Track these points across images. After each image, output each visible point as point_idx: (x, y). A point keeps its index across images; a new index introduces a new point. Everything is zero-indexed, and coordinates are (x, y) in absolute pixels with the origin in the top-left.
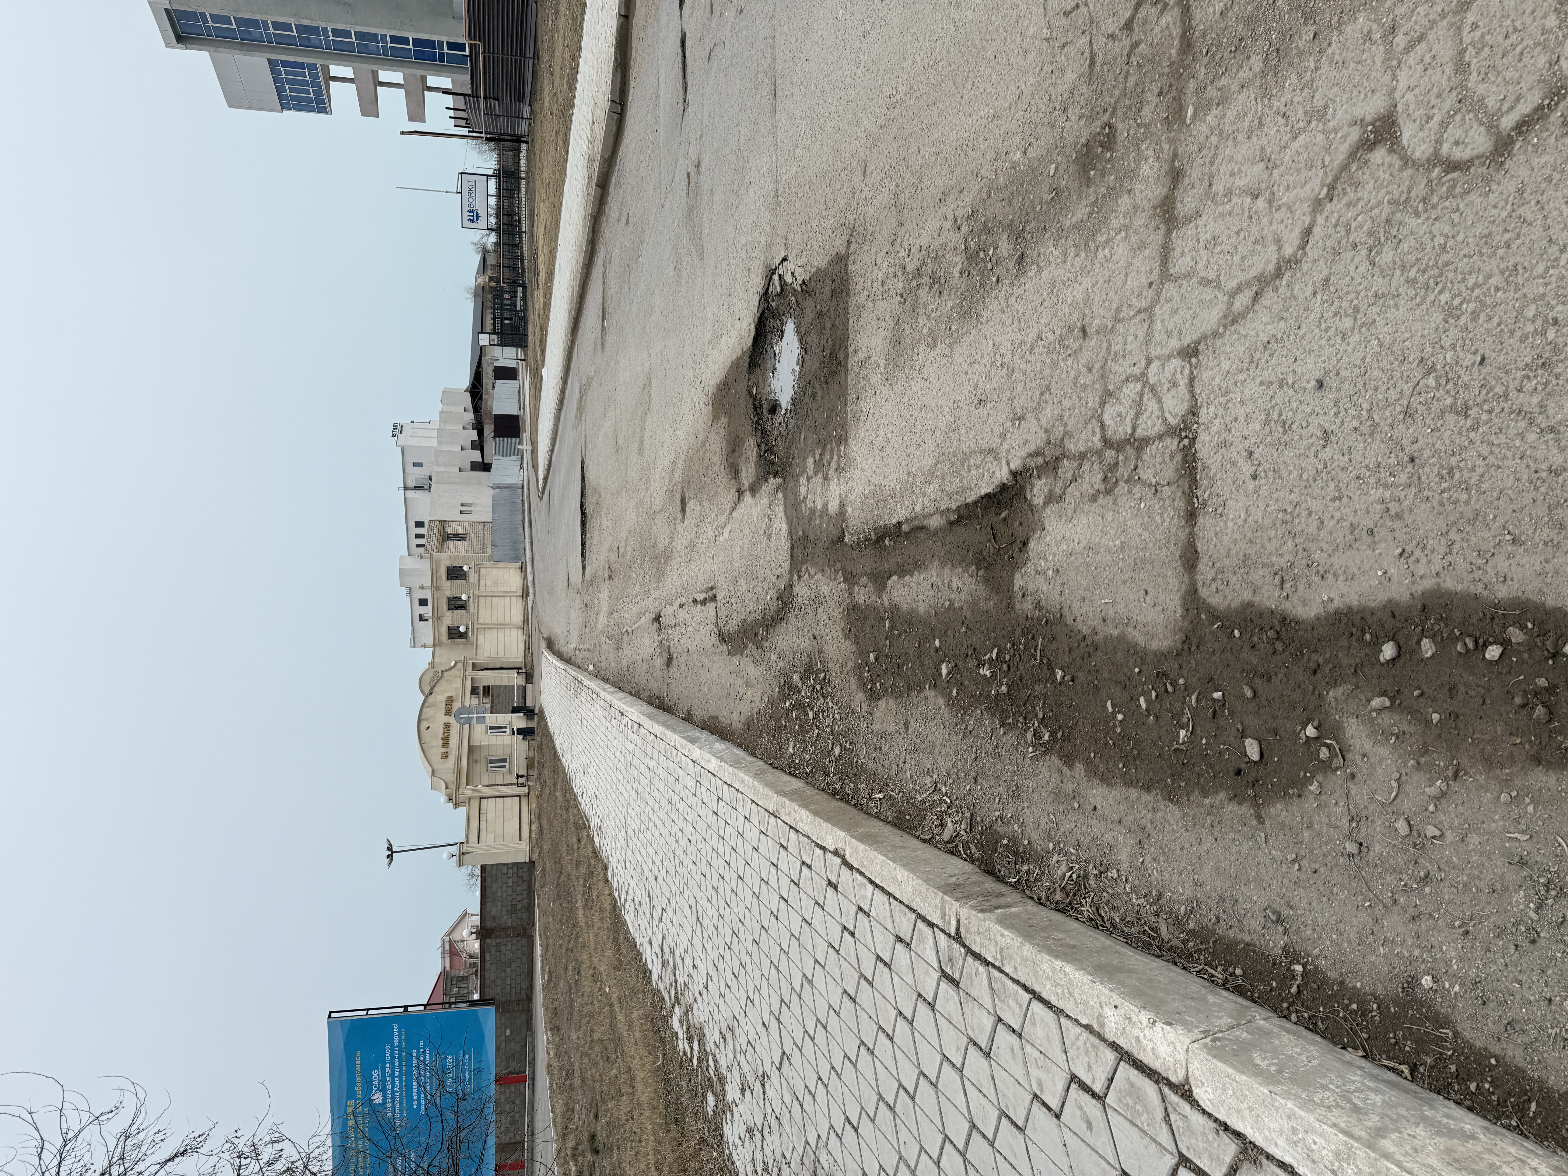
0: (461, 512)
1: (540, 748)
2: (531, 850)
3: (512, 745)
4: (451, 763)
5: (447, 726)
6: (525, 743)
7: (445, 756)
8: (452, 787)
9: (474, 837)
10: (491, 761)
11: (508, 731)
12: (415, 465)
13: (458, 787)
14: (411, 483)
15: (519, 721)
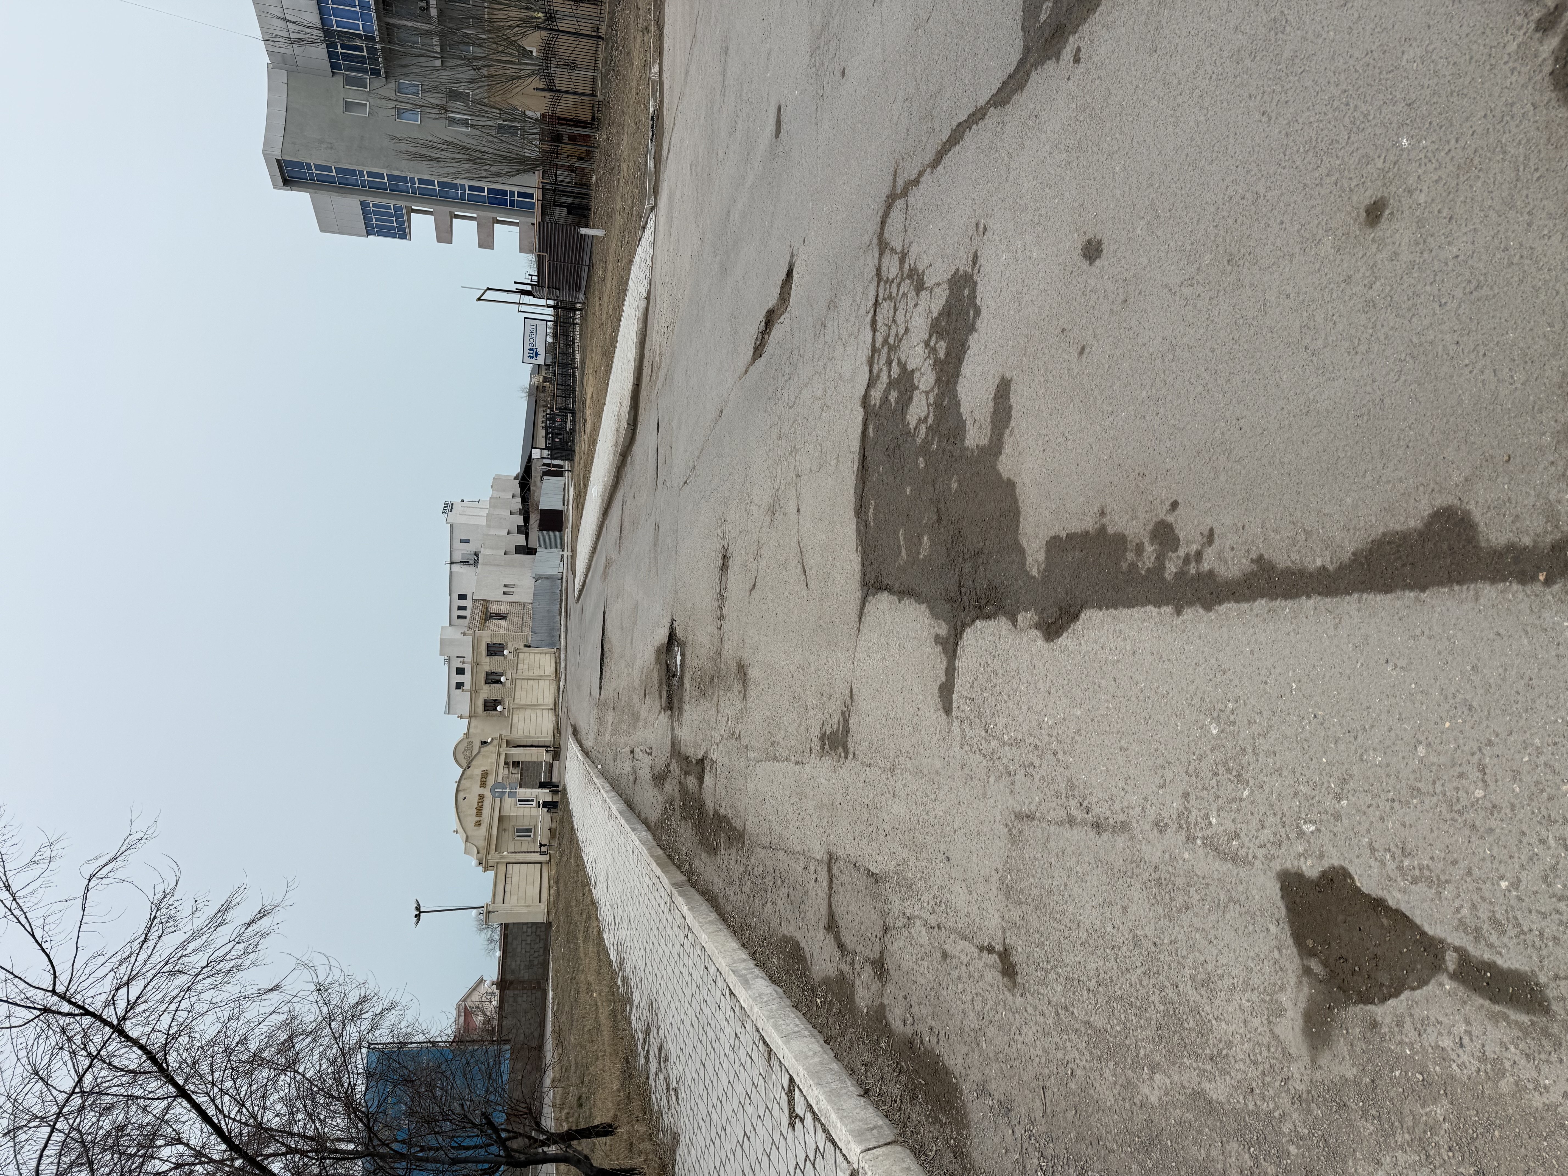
0: (504, 593)
1: (562, 821)
2: (548, 912)
3: (537, 817)
4: (483, 830)
5: (481, 797)
6: (549, 815)
7: (478, 824)
8: (483, 852)
9: (499, 898)
10: (518, 831)
11: (534, 803)
12: (462, 541)
13: (488, 853)
14: (458, 558)
15: (545, 795)
